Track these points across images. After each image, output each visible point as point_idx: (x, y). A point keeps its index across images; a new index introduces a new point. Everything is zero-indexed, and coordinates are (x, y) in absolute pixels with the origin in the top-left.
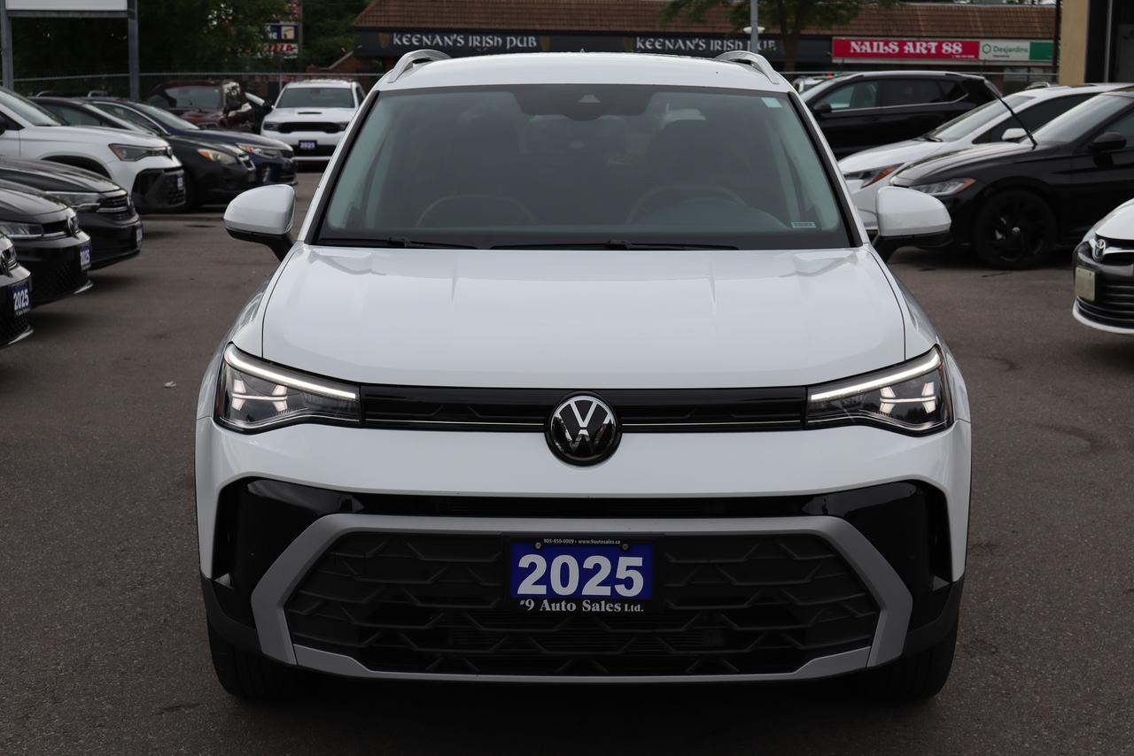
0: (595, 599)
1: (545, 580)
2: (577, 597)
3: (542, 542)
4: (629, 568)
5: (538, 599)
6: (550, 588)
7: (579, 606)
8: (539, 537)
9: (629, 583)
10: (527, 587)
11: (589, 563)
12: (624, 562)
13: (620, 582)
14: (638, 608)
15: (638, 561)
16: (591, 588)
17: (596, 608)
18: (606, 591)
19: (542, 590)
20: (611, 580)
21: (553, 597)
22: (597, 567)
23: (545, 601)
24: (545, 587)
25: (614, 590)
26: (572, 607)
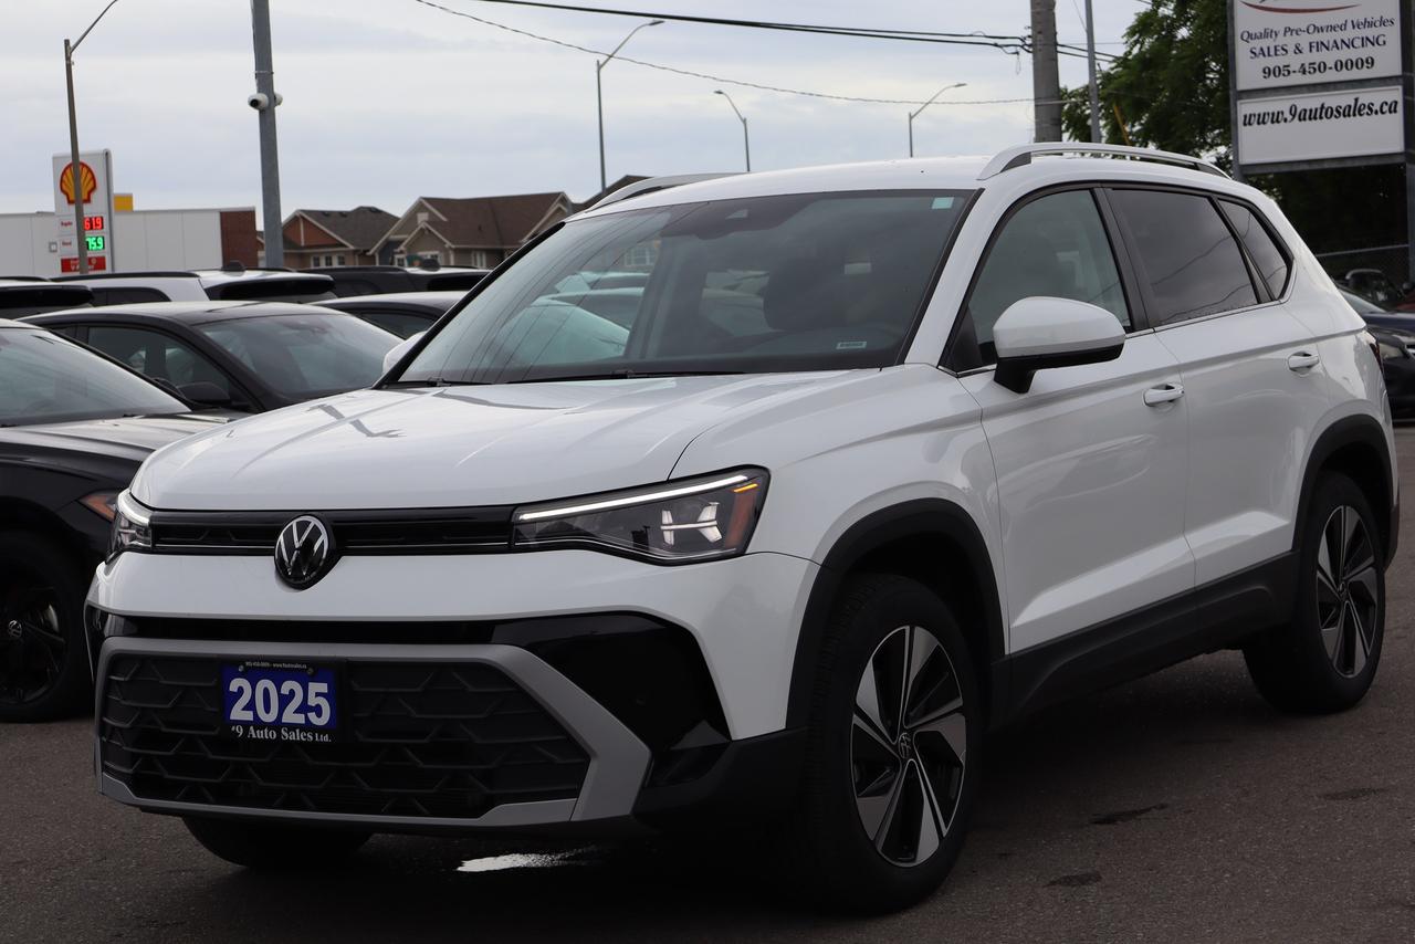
0: (292, 727)
1: (251, 706)
2: (277, 725)
3: (244, 665)
4: (318, 695)
5: (245, 724)
6: (256, 715)
7: (279, 734)
8: (240, 660)
9: (318, 710)
10: (238, 713)
11: (285, 690)
12: (315, 687)
13: (311, 709)
14: (326, 738)
15: (323, 687)
16: (290, 716)
17: (292, 737)
18: (300, 719)
19: (249, 716)
20: (304, 708)
21: (258, 723)
22: (292, 693)
23: (252, 728)
24: (251, 713)
25: (307, 718)
26: (273, 735)
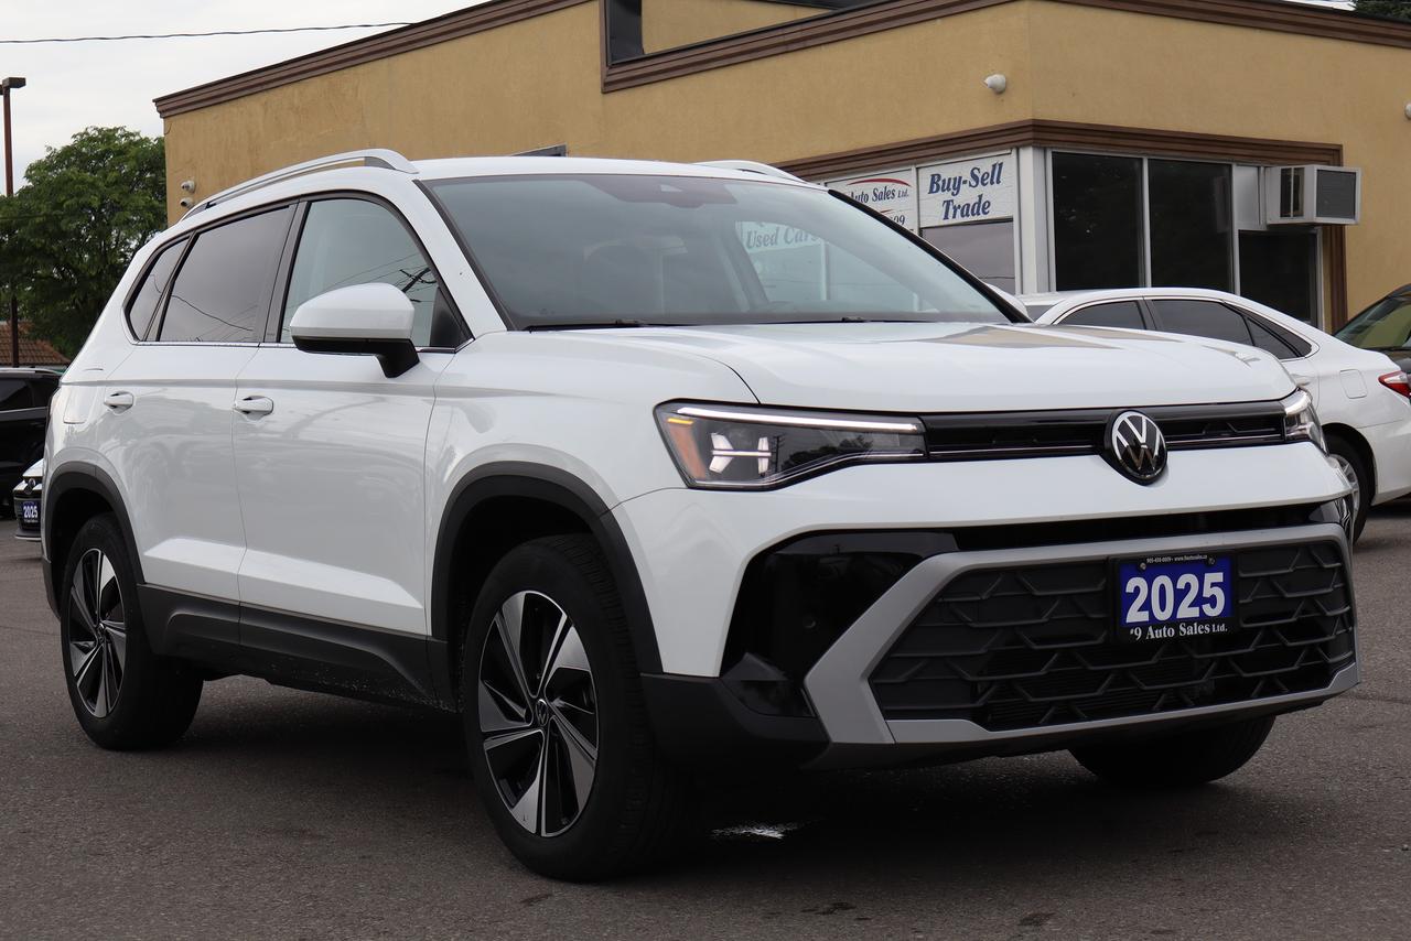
0: (1189, 622)
1: (1147, 606)
2: (1173, 622)
3: (1145, 562)
4: (1213, 585)
5: (1143, 626)
6: (1151, 615)
7: (1177, 630)
8: (1141, 558)
9: (1213, 601)
10: (1135, 615)
11: (1181, 585)
12: (1211, 578)
13: (1207, 600)
14: (1222, 628)
15: (1218, 577)
16: (1186, 611)
17: (1190, 632)
18: (1195, 612)
19: (1144, 616)
20: (1199, 601)
21: (1154, 622)
22: (1188, 586)
23: (1150, 629)
24: (1147, 612)
25: (1201, 611)
26: (1171, 632)
